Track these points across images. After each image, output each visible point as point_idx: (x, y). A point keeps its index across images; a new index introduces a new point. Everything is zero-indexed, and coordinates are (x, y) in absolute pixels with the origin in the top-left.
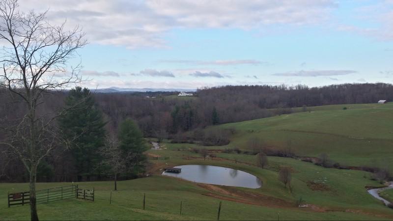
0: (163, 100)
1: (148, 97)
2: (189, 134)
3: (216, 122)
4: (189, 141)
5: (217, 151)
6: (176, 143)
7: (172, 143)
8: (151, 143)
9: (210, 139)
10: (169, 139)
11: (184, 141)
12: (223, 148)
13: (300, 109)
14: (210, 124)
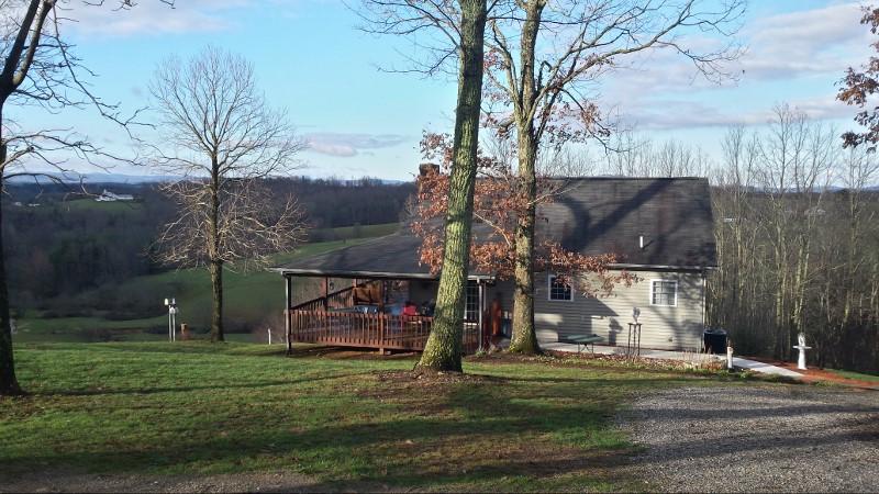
0: (56, 211)
1: (18, 204)
2: (87, 296)
3: (152, 269)
4: (83, 312)
5: (133, 330)
6: (55, 316)
7: (45, 317)
9: (129, 306)
10: (42, 309)
11: (72, 312)
12: (145, 323)
13: (349, 229)
14: (140, 275)
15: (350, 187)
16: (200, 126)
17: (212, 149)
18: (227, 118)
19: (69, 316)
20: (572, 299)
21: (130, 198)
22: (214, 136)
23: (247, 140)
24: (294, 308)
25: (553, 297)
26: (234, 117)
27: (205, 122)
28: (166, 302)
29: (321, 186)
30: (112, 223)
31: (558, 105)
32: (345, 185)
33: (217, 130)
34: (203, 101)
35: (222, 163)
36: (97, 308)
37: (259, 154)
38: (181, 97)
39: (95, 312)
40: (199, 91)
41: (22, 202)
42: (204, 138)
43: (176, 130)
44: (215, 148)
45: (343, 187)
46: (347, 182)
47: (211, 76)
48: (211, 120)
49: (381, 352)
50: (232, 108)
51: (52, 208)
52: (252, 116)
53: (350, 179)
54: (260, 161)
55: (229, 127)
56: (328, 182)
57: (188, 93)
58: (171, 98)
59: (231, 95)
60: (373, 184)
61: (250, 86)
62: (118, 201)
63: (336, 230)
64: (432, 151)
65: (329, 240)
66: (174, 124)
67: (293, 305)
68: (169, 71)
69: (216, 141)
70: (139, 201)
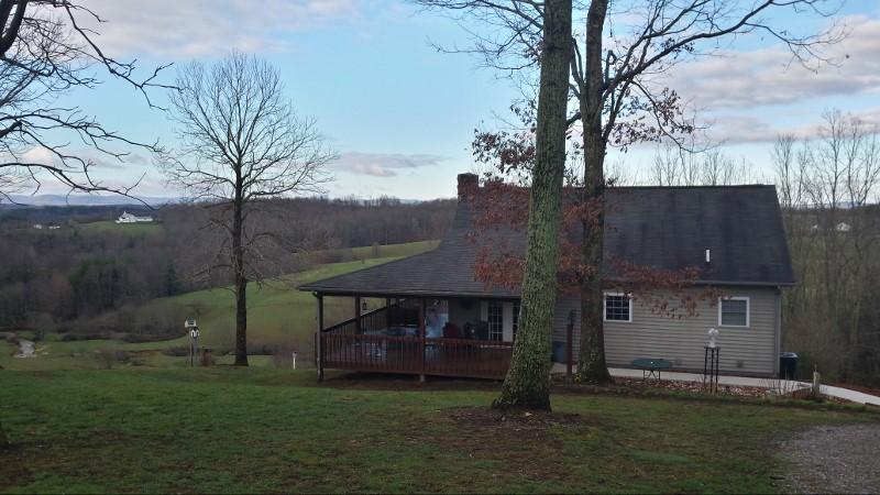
0: (76, 234)
1: (38, 226)
2: (106, 318)
3: (172, 290)
4: (102, 334)
5: (152, 352)
6: (74, 339)
7: (64, 340)
8: (18, 344)
9: (148, 328)
10: (60, 331)
11: (90, 335)
12: (164, 345)
13: (368, 249)
14: (159, 296)
15: (368, 206)
16: (223, 137)
17: (236, 161)
18: (252, 127)
19: (88, 338)
20: (630, 320)
21: (149, 219)
22: (238, 147)
23: (272, 151)
24: (326, 331)
25: (609, 317)
26: (259, 127)
27: (229, 133)
28: (186, 324)
29: (339, 206)
30: (131, 245)
31: (626, 101)
32: (362, 204)
33: (241, 141)
34: (227, 110)
35: (246, 176)
36: (118, 330)
37: (285, 166)
38: (204, 105)
39: (113, 334)
40: (223, 99)
41: (42, 224)
42: (227, 149)
43: (198, 141)
44: (239, 160)
45: (361, 207)
46: (366, 202)
47: (235, 84)
48: (234, 132)
49: (422, 379)
50: (257, 117)
51: (72, 231)
52: (277, 126)
53: (367, 199)
54: (286, 173)
55: (253, 138)
56: (346, 202)
57: (211, 102)
58: (193, 108)
59: (256, 103)
60: (391, 204)
61: (276, 95)
62: (138, 223)
63: (354, 249)
64: (485, 153)
65: (348, 260)
66: (196, 135)
67: (325, 328)
68: (190, 78)
69: (240, 152)
70: (158, 223)
